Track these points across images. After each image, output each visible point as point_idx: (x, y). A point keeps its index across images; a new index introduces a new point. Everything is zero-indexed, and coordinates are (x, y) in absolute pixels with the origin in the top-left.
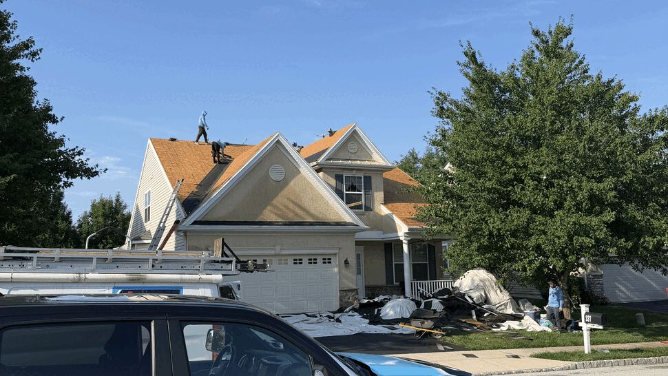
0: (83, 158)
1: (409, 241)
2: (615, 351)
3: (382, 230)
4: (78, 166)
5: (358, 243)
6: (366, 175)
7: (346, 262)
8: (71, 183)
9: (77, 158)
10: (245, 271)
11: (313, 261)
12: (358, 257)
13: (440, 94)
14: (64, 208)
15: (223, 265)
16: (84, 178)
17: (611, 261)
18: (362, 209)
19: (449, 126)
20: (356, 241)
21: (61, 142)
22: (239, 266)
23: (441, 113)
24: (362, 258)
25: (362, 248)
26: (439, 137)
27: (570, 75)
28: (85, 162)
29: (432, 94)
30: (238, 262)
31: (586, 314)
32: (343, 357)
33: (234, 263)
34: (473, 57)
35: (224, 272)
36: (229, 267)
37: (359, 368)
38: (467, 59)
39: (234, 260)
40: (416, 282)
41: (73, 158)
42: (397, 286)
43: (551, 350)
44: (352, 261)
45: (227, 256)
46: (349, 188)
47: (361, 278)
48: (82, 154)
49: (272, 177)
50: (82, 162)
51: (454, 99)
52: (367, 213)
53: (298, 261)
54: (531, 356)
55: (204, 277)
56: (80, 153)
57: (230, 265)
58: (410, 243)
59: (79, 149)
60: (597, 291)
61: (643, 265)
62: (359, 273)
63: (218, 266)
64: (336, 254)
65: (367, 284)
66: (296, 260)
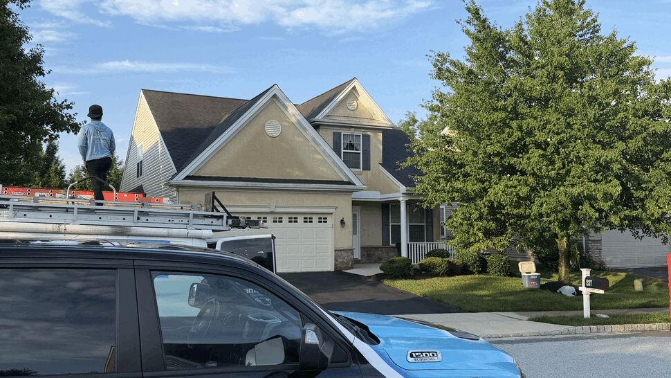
0: (70, 112)
1: (406, 201)
2: (614, 316)
3: (380, 190)
4: (65, 119)
5: (355, 203)
6: (364, 133)
7: (342, 222)
8: (58, 136)
9: (65, 111)
10: (236, 227)
11: (308, 220)
12: (354, 216)
13: (439, 55)
14: (57, 162)
15: (215, 221)
16: (71, 133)
17: (612, 226)
18: (359, 168)
19: (448, 90)
20: (353, 201)
21: (49, 95)
22: (230, 222)
23: (440, 74)
24: (359, 219)
25: (359, 208)
26: (436, 103)
27: (581, 33)
28: (72, 116)
29: (430, 56)
30: (229, 217)
31: (587, 278)
32: (338, 316)
33: (225, 218)
34: (476, 13)
35: (215, 228)
36: (219, 222)
37: (356, 328)
38: (470, 15)
39: (225, 215)
40: (412, 243)
41: (61, 111)
42: (393, 247)
43: (550, 314)
44: (349, 221)
45: (218, 211)
46: (347, 146)
47: (357, 238)
48: (71, 108)
49: (268, 133)
50: (70, 116)
51: (455, 60)
52: (365, 172)
53: (293, 220)
54: (529, 320)
55: (193, 232)
56: (68, 107)
57: (220, 220)
58: (408, 203)
59: (68, 103)
60: (595, 256)
61: (644, 232)
62: (354, 232)
63: (208, 221)
64: (332, 214)
65: (363, 244)
66: (291, 218)
